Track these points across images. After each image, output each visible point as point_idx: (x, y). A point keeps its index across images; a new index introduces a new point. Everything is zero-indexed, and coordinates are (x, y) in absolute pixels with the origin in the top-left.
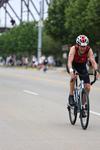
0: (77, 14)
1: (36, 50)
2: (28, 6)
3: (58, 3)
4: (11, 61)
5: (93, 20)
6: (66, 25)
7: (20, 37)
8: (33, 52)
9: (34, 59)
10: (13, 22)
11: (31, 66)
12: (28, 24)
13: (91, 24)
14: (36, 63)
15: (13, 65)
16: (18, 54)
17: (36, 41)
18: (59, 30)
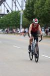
0: (40, 7)
1: (19, 25)
2: (15, 3)
3: (30, 2)
4: (7, 31)
5: (48, 10)
6: (35, 13)
7: (11, 19)
8: (18, 26)
9: (18, 30)
10: (8, 11)
11: (17, 34)
12: (15, 12)
13: (47, 12)
14: (19, 32)
15: (8, 33)
16: (10, 27)
17: (19, 21)
18: (31, 15)
